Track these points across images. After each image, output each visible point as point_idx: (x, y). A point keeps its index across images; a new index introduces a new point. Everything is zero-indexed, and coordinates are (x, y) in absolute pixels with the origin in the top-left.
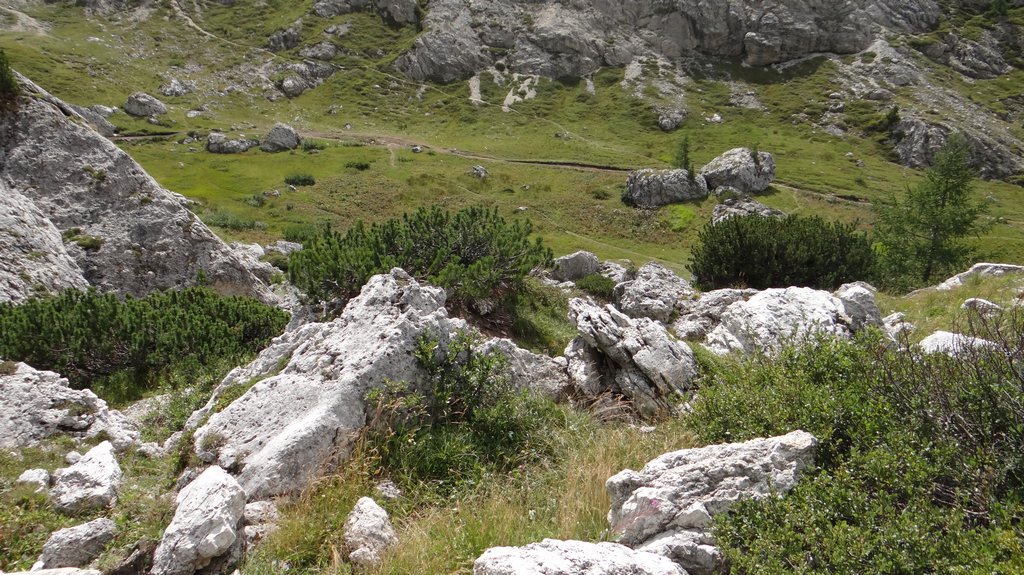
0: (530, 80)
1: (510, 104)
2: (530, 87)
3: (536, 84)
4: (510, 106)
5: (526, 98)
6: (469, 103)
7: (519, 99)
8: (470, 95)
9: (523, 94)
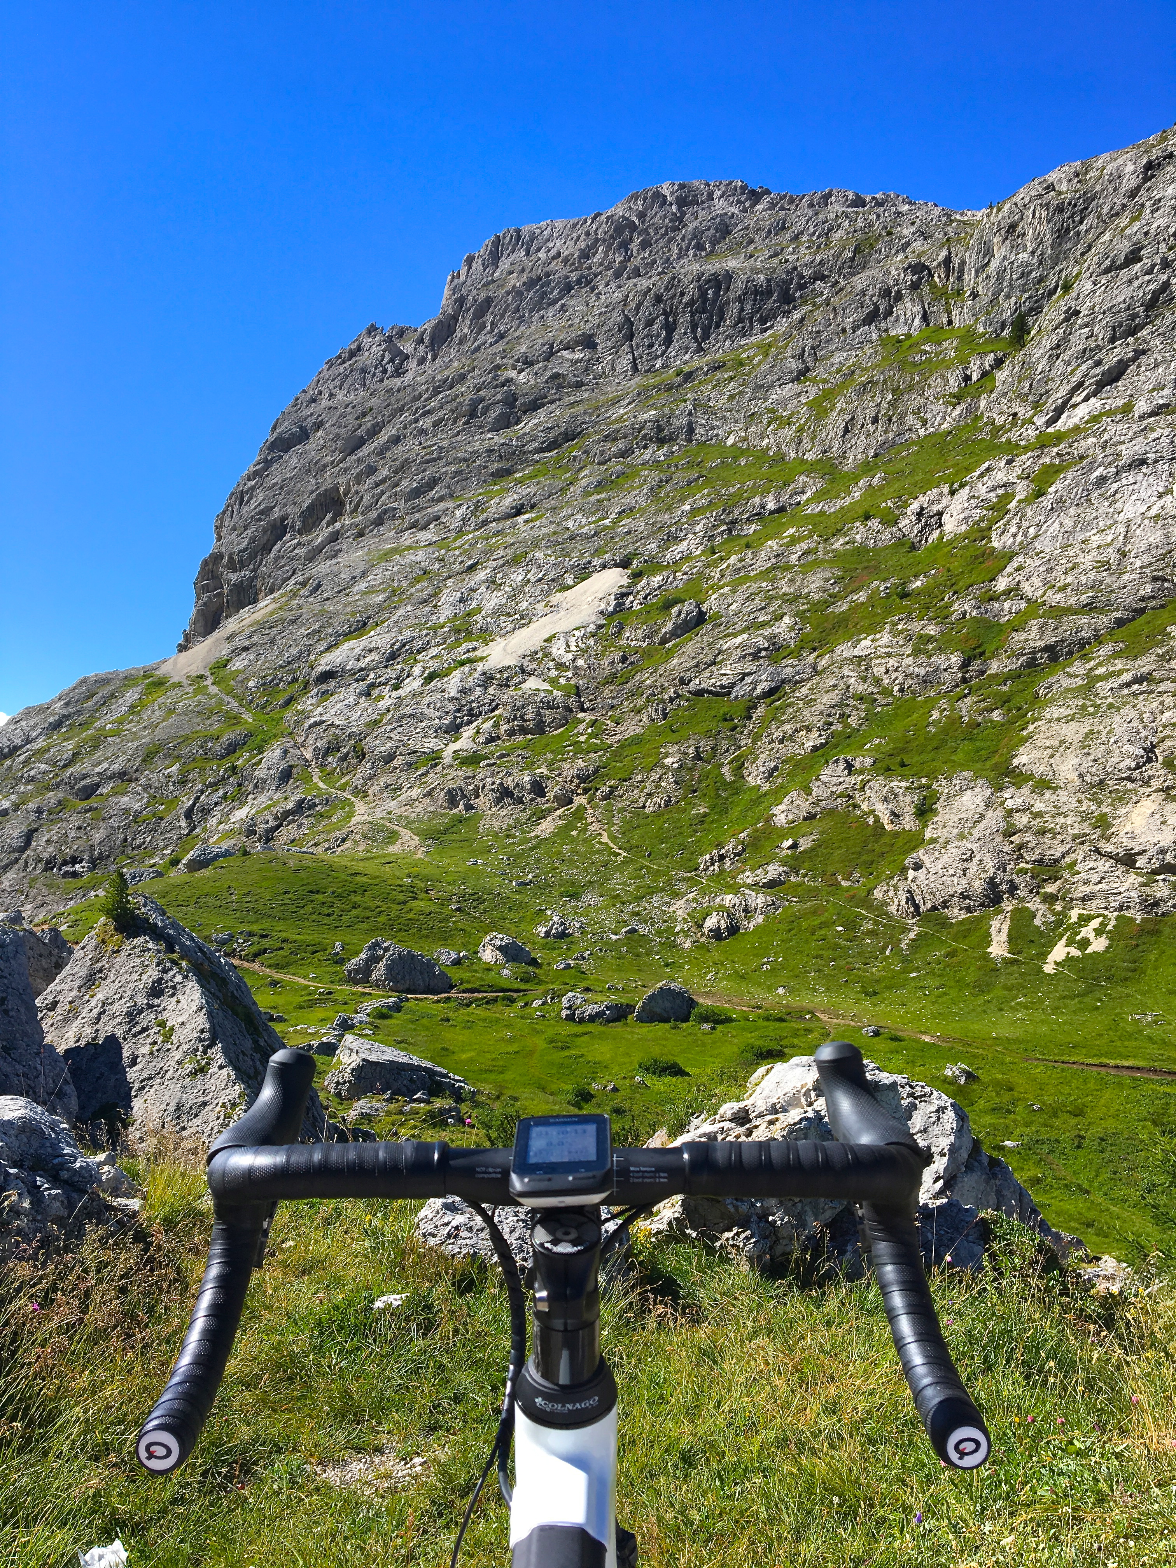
0: (1101, 919)
1: (1059, 960)
2: (1099, 932)
3: (1109, 928)
4: (1056, 963)
5: (1090, 950)
6: (986, 956)
7: (1075, 952)
8: (989, 944)
9: (1085, 943)
